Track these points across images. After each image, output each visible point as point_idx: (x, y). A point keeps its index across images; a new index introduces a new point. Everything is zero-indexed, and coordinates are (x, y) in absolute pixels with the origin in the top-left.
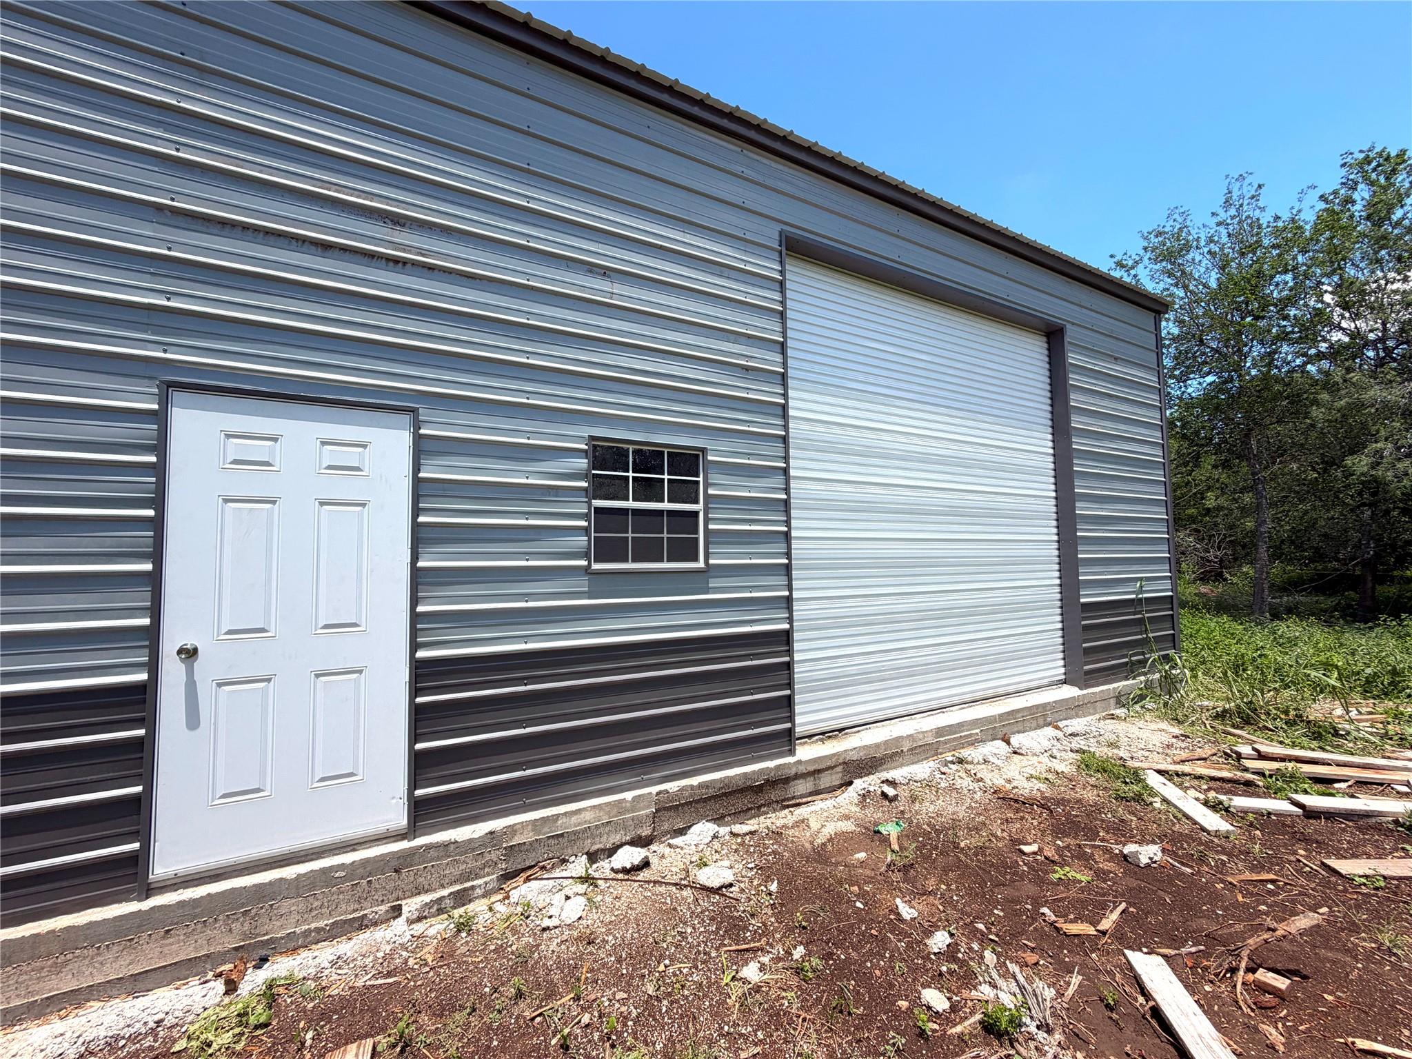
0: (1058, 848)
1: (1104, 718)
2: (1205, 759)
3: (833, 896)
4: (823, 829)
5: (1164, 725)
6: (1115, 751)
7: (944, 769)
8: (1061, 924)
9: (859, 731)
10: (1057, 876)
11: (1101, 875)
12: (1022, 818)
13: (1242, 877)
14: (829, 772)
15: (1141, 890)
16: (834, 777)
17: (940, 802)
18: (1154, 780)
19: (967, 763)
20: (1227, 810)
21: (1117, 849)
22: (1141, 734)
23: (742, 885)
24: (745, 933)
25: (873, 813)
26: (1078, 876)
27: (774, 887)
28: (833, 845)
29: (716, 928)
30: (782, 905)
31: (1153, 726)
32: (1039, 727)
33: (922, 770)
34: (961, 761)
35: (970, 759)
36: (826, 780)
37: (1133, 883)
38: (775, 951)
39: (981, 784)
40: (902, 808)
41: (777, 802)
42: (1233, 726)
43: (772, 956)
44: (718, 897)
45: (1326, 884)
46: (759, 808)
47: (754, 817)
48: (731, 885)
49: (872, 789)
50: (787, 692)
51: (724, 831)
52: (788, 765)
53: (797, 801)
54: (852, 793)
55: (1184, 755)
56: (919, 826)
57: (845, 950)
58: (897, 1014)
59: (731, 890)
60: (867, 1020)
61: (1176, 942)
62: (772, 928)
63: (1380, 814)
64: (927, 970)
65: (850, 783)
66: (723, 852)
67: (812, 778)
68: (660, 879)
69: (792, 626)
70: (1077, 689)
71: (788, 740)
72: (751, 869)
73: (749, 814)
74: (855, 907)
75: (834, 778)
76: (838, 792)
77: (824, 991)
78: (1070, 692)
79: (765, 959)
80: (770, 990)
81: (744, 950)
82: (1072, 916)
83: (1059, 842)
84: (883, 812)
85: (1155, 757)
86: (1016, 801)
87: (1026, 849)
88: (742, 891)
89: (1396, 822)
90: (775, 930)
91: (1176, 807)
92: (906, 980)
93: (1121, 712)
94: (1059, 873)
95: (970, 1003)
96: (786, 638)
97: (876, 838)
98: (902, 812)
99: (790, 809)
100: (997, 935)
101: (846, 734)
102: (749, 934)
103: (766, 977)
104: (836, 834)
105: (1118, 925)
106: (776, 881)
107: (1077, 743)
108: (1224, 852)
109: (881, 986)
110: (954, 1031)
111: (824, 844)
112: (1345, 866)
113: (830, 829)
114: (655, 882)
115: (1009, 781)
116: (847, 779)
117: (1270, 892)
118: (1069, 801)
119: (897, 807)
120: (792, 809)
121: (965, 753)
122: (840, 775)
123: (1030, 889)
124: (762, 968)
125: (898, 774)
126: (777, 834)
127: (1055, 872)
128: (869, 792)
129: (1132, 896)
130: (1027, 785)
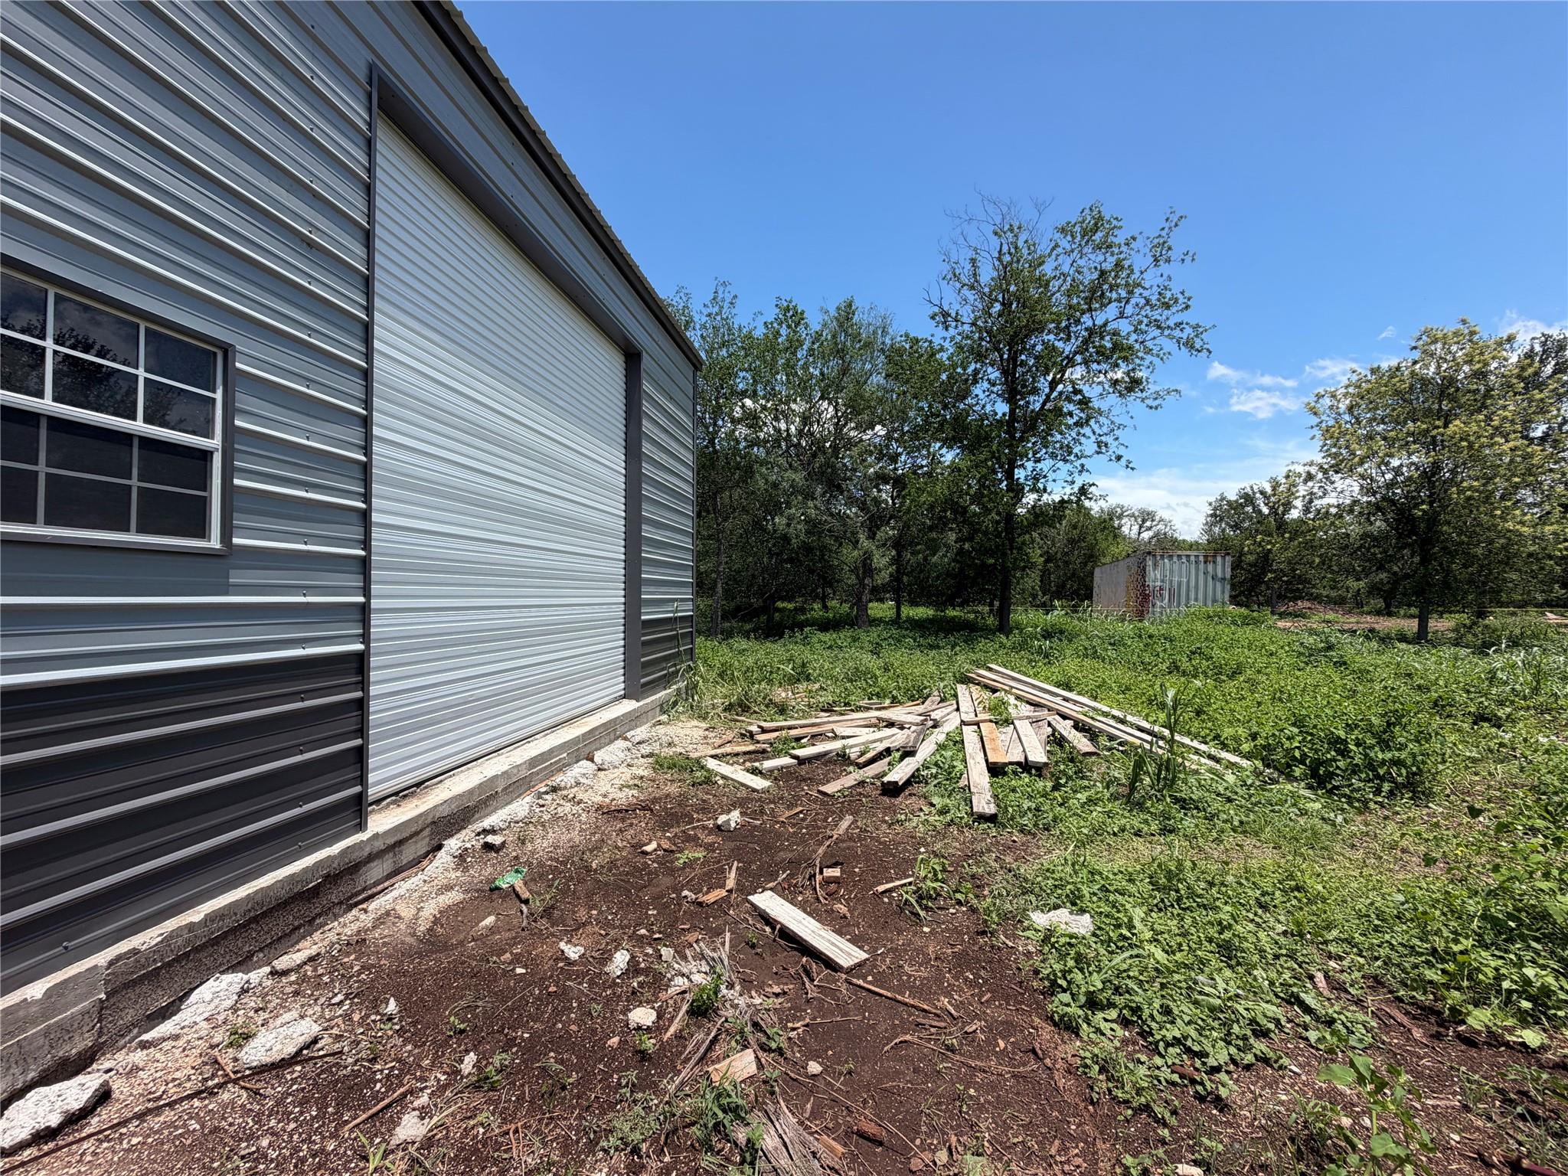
0: (669, 838)
1: (654, 725)
2: (730, 742)
3: (483, 977)
4: (421, 913)
5: (695, 723)
6: (674, 749)
7: (541, 802)
8: (702, 898)
9: (441, 781)
10: (681, 861)
11: (709, 848)
12: (631, 825)
13: (786, 815)
14: (414, 840)
15: (739, 849)
16: (419, 845)
17: (550, 834)
18: (712, 764)
19: (560, 789)
20: (761, 772)
21: (710, 824)
22: (686, 731)
23: (335, 1031)
24: (372, 1089)
25: (479, 873)
26: (696, 855)
27: (392, 1007)
28: (442, 926)
29: (318, 1109)
30: (414, 1024)
31: (689, 725)
32: (611, 742)
33: (520, 807)
34: (554, 789)
35: (563, 784)
36: (409, 853)
37: (732, 845)
38: (432, 1082)
39: (582, 805)
40: (514, 854)
41: (341, 903)
42: (737, 715)
43: (429, 1091)
44: (298, 1068)
45: (823, 804)
46: (311, 922)
47: (304, 937)
48: (315, 1041)
49: (468, 845)
50: (359, 742)
51: (255, 976)
52: (360, 845)
53: (370, 892)
54: (443, 858)
55: (718, 742)
56: (541, 864)
57: (525, 1026)
58: (613, 1056)
59: (319, 1046)
60: (584, 1083)
61: (773, 876)
62: (411, 1059)
63: (830, 752)
64: (620, 996)
65: (439, 847)
66: (271, 1006)
67: (391, 855)
68: (150, 1105)
69: (368, 647)
70: (634, 702)
71: (358, 809)
72: (341, 1003)
73: (295, 937)
74: (516, 975)
75: (421, 846)
76: (425, 862)
77: (522, 1085)
78: (629, 705)
79: (424, 1099)
80: (448, 1131)
81: (381, 1110)
82: (705, 889)
83: (668, 834)
84: (493, 865)
85: (700, 747)
86: (619, 811)
87: (649, 848)
88: (338, 1038)
89: (837, 754)
90: (419, 1058)
91: (732, 780)
92: (604, 1018)
93: (664, 718)
94: (682, 859)
95: (671, 1002)
96: (359, 664)
97: (494, 896)
98: (516, 858)
99: (361, 907)
100: (660, 933)
101: (426, 788)
102: (379, 1085)
103: (435, 1119)
104: (440, 912)
105: (738, 882)
106: (392, 999)
107: (646, 749)
108: (771, 802)
109: (583, 1038)
110: (669, 1034)
111: (430, 930)
112: (830, 788)
113: (430, 909)
114: (141, 1116)
115: (605, 796)
116: (435, 843)
117: (803, 820)
118: (660, 799)
119: (507, 855)
120: (364, 906)
121: (559, 779)
122: (428, 839)
123: (666, 881)
124: (424, 1113)
125: (495, 819)
126: (358, 944)
127: (679, 859)
128: (466, 849)
129: (736, 854)
130: (620, 795)
